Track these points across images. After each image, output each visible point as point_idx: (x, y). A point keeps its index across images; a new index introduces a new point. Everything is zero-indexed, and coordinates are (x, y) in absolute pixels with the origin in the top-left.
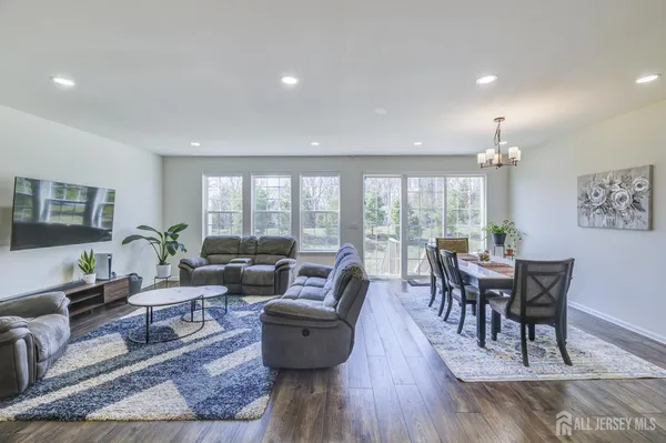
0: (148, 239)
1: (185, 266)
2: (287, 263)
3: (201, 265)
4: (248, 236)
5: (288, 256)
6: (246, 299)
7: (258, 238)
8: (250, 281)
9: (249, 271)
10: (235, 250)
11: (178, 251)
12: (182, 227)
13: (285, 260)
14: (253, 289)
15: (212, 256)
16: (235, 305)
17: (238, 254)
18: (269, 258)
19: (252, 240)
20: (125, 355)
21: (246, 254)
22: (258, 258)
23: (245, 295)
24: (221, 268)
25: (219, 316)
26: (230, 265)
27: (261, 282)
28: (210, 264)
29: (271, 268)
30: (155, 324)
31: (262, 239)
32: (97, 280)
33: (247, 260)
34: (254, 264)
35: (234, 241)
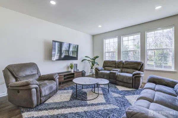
0: (88, 60)
1: (97, 70)
2: (139, 74)
3: (102, 70)
4: (120, 61)
5: (139, 70)
6: (118, 87)
7: (124, 61)
8: (120, 79)
9: (120, 75)
10: (114, 66)
11: (95, 65)
12: (97, 57)
13: (137, 72)
14: (121, 83)
15: (106, 67)
16: (113, 89)
17: (115, 67)
18: (129, 70)
19: (121, 62)
20: (67, 102)
21: (118, 67)
22: (124, 70)
23: (118, 85)
24: (108, 72)
25: (105, 93)
26: (112, 71)
27: (125, 81)
28: (105, 70)
29: (130, 75)
30: (83, 90)
31: (125, 62)
32: (74, 71)
33: (119, 70)
34: (122, 72)
35: (114, 62)
